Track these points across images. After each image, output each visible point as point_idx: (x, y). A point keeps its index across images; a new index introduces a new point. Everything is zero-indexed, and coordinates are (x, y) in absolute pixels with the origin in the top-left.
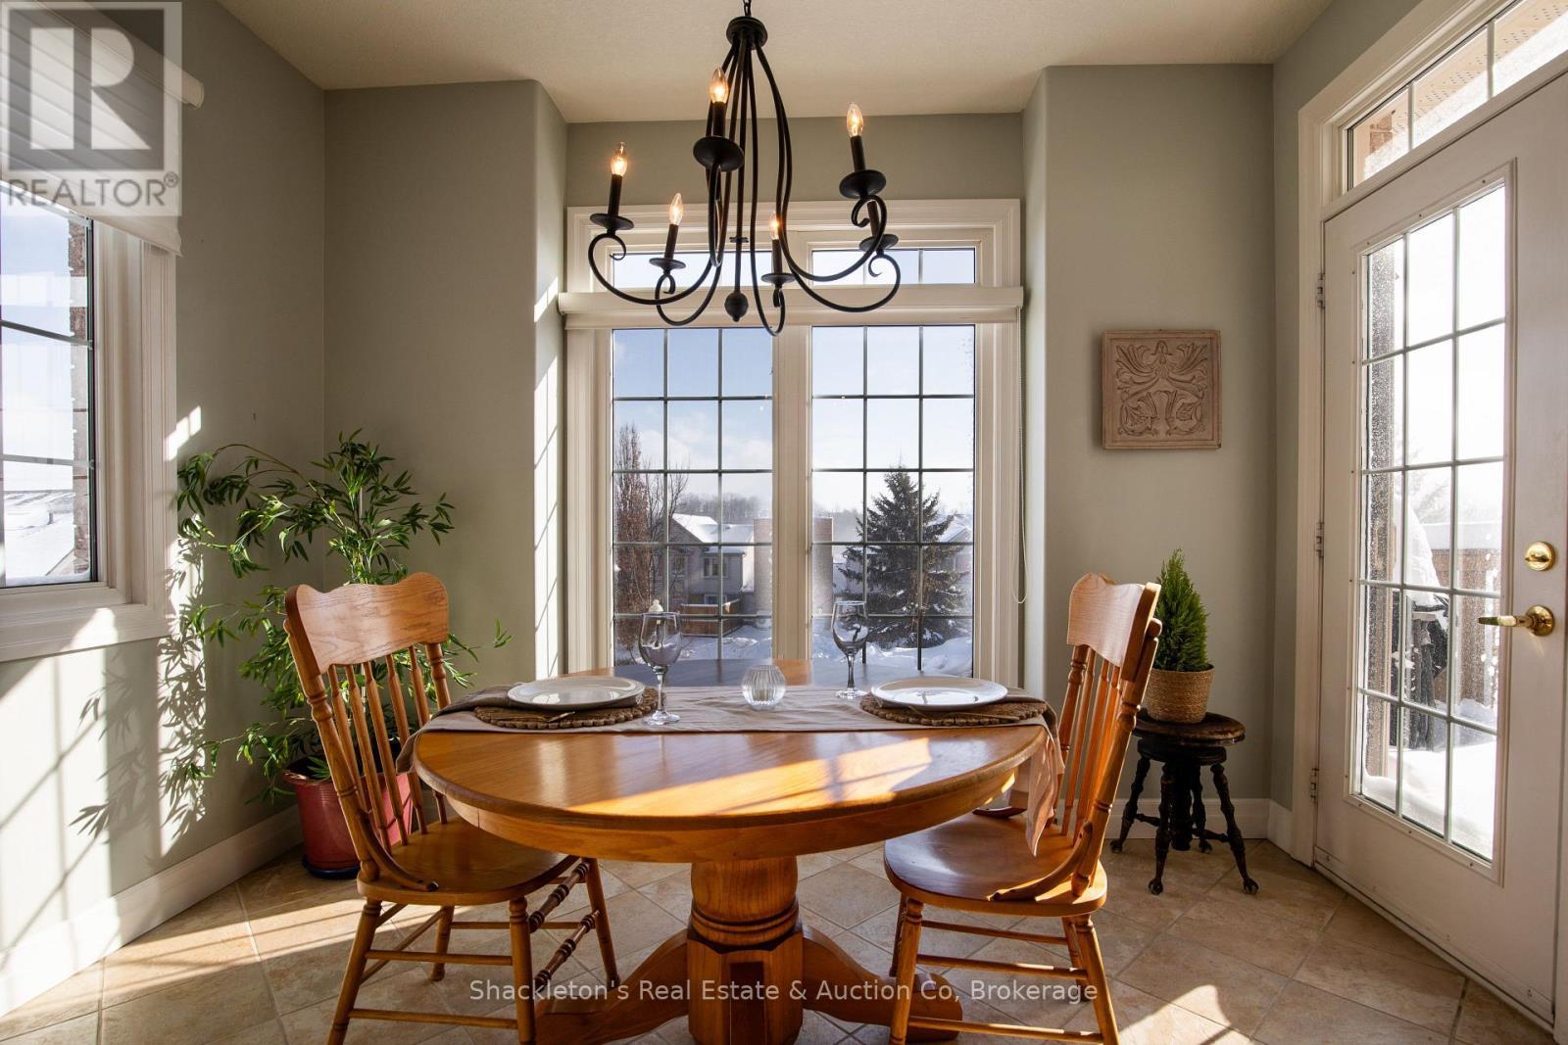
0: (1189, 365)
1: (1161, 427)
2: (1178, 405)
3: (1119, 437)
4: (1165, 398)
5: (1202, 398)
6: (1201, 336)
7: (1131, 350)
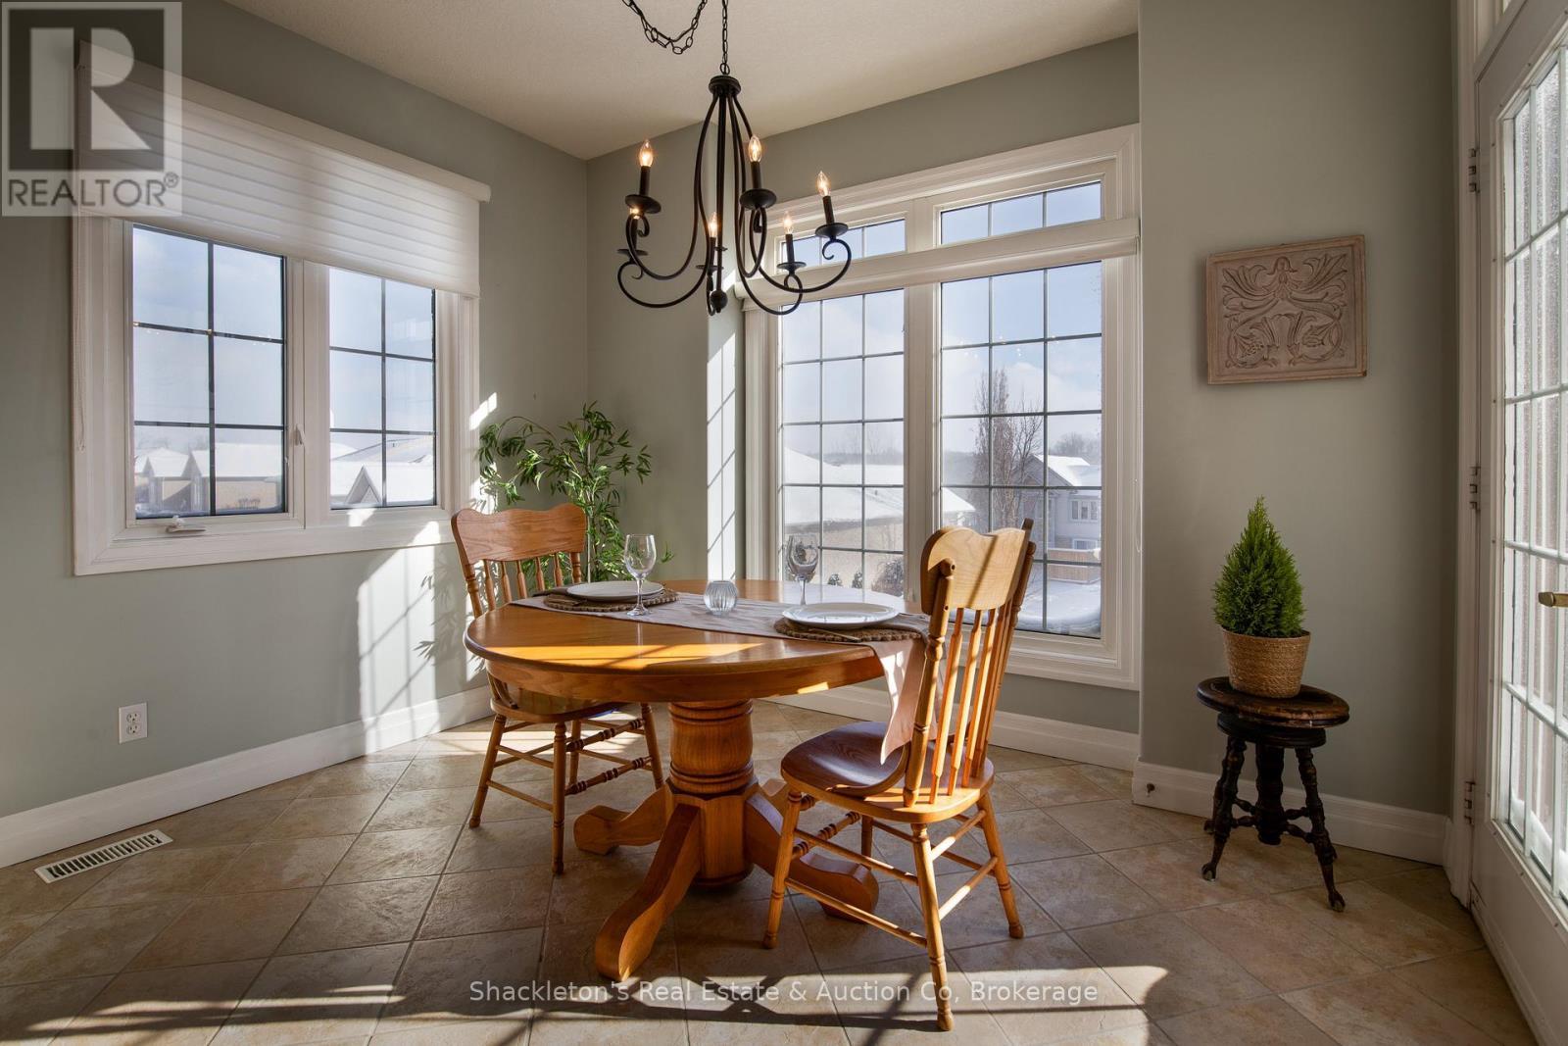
0: (1319, 281)
1: (1282, 356)
2: (1305, 329)
3: (1226, 370)
4: (1287, 323)
5: (1339, 318)
6: (1337, 244)
7: (1241, 272)
